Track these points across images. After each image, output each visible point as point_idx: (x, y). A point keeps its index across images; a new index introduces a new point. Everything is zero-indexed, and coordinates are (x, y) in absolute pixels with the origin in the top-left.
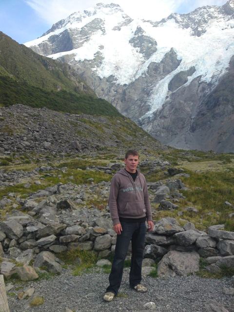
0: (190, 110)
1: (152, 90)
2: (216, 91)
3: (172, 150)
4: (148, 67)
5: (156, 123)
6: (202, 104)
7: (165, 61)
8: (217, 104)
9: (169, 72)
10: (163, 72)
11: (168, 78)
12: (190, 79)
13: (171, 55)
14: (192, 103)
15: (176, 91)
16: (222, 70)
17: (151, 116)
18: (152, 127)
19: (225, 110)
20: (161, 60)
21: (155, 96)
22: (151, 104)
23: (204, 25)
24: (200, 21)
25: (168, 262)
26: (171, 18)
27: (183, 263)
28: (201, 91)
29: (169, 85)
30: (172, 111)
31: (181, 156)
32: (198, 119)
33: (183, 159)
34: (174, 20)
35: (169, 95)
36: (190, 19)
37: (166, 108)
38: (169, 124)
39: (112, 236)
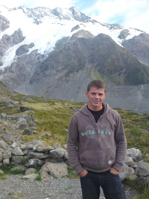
0: (30, 70)
1: (4, 52)
2: (46, 60)
3: (17, 94)
4: (3, 37)
5: (6, 75)
6: (37, 67)
7: (15, 35)
8: (47, 68)
9: (17, 43)
10: (13, 42)
11: (16, 47)
12: (31, 50)
13: (18, 33)
14: (31, 66)
15: (21, 56)
16: (51, 48)
17: (3, 70)
18: (3, 77)
19: (52, 73)
20: (12, 34)
21: (7, 57)
22: (3, 62)
23: (41, 18)
24: (39, 15)
25: (47, 170)
26: (20, 9)
27: (57, 170)
28: (37, 59)
29: (16, 51)
30: (18, 69)
31: (23, 99)
32: (35, 76)
33: (25, 100)
34: (22, 10)
35: (16, 58)
36: (32, 12)
37: (14, 66)
38: (15, 77)
39: (3, 153)
